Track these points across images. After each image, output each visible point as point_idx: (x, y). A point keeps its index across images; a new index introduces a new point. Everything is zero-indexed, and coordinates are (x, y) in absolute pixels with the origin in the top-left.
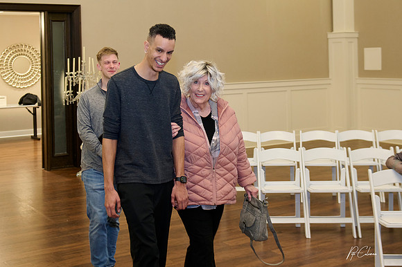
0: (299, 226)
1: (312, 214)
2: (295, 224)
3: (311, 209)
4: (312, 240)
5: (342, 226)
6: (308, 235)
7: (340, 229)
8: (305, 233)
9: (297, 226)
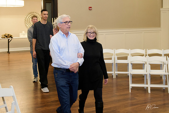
0: (146, 88)
1: (151, 83)
2: (144, 87)
3: (151, 81)
4: (151, 94)
5: (164, 89)
6: (149, 92)
7: (163, 90)
8: (148, 91)
9: (145, 88)
